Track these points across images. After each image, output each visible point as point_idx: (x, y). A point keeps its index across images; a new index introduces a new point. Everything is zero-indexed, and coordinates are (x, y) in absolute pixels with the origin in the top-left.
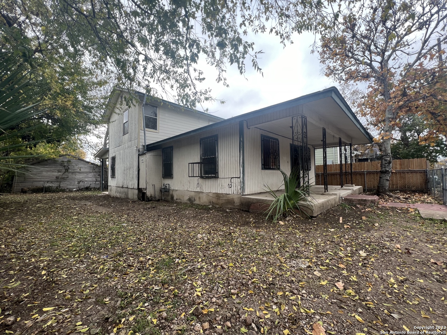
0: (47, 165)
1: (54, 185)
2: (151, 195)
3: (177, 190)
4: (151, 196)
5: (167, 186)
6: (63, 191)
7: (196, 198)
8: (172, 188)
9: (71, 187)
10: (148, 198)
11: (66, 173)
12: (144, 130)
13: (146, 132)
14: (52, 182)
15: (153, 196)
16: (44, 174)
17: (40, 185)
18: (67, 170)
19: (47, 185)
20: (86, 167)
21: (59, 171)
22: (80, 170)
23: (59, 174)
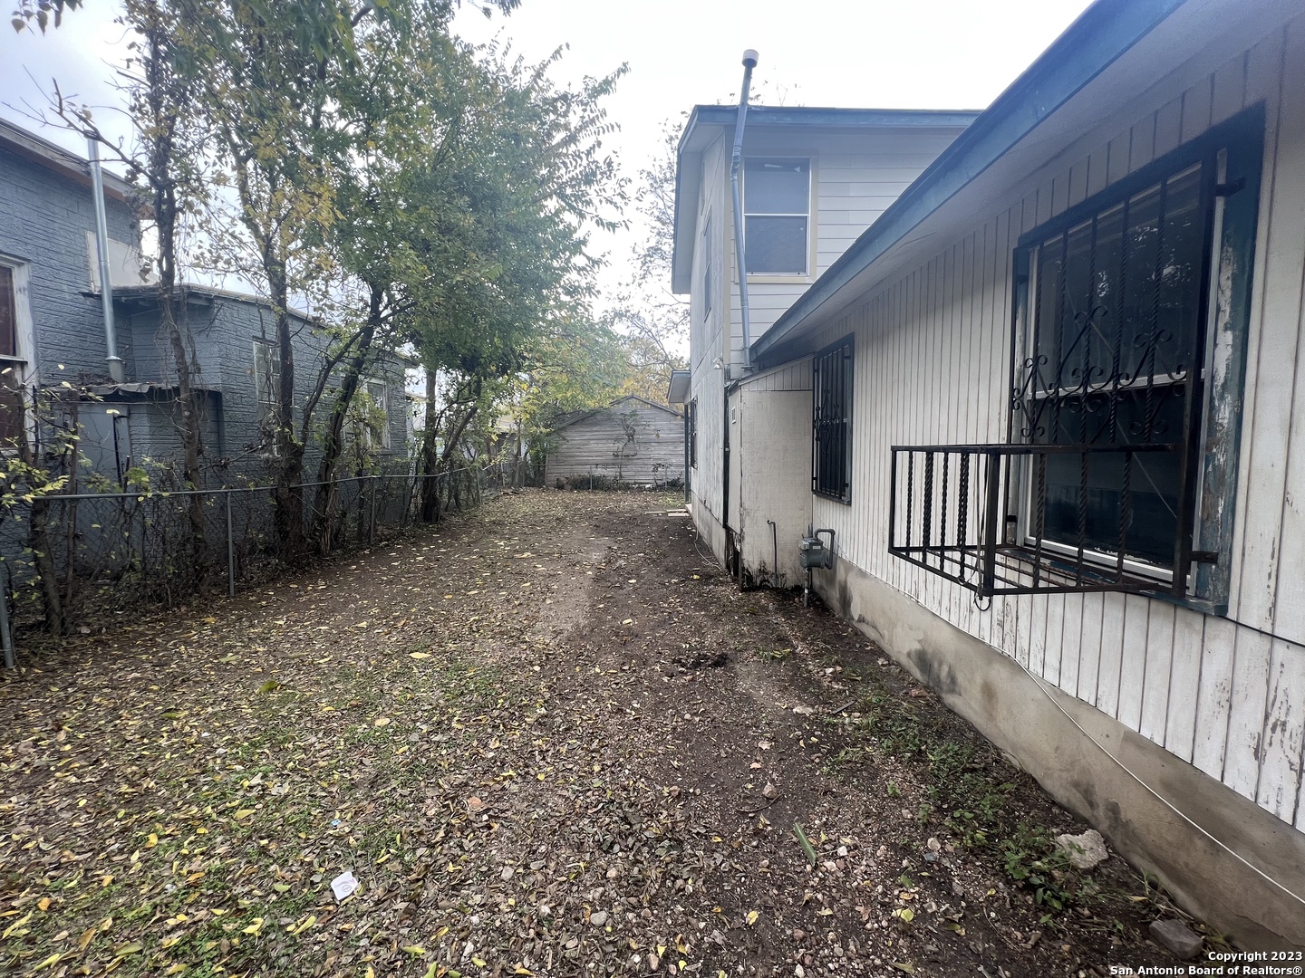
0: (596, 424)
1: (610, 473)
2: (763, 564)
3: (863, 574)
4: (762, 571)
5: (825, 538)
6: (627, 488)
7: (960, 678)
8: (846, 552)
9: (642, 479)
10: (750, 578)
11: (631, 445)
12: (741, 284)
13: (751, 290)
14: (605, 465)
15: (770, 569)
16: (593, 445)
17: (584, 471)
18: (631, 437)
19: (599, 472)
20: (672, 426)
21: (617, 440)
22: (658, 435)
23: (617, 445)
